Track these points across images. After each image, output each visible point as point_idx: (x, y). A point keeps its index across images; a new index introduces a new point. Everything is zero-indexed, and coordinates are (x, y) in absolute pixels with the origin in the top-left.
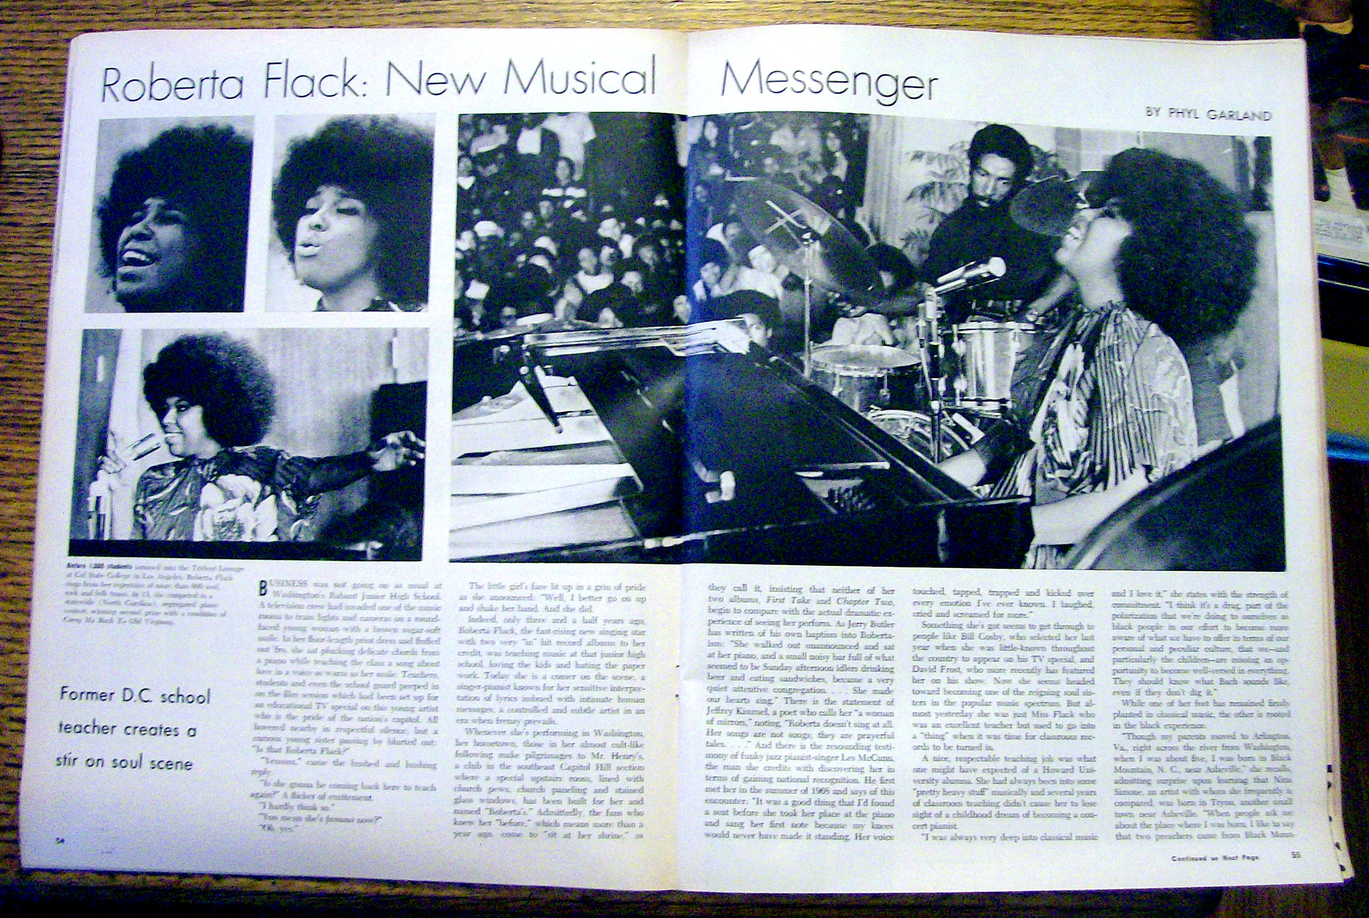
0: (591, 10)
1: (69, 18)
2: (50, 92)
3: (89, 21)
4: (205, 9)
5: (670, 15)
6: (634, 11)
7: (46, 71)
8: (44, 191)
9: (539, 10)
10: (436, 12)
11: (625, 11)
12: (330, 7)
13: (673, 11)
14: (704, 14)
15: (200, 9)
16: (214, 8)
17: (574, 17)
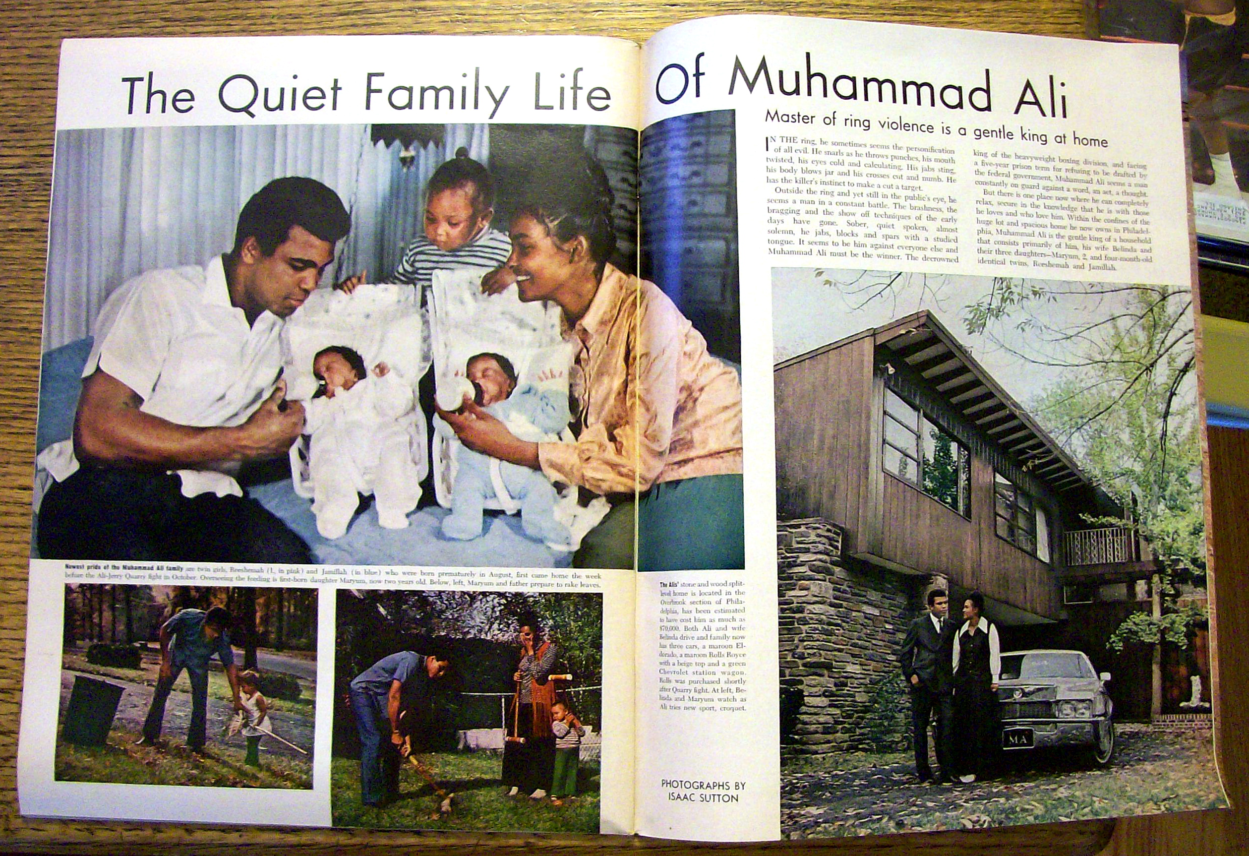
0: (519, 21)
1: (29, 35)
2: (14, 105)
3: (47, 38)
4: (157, 25)
5: (592, 24)
7: (8, 85)
8: (12, 198)
9: (470, 21)
10: (374, 24)
11: (550, 20)
12: (274, 21)
13: (594, 20)
14: (623, 22)
15: (151, 25)
16: (164, 23)
17: (504, 27)
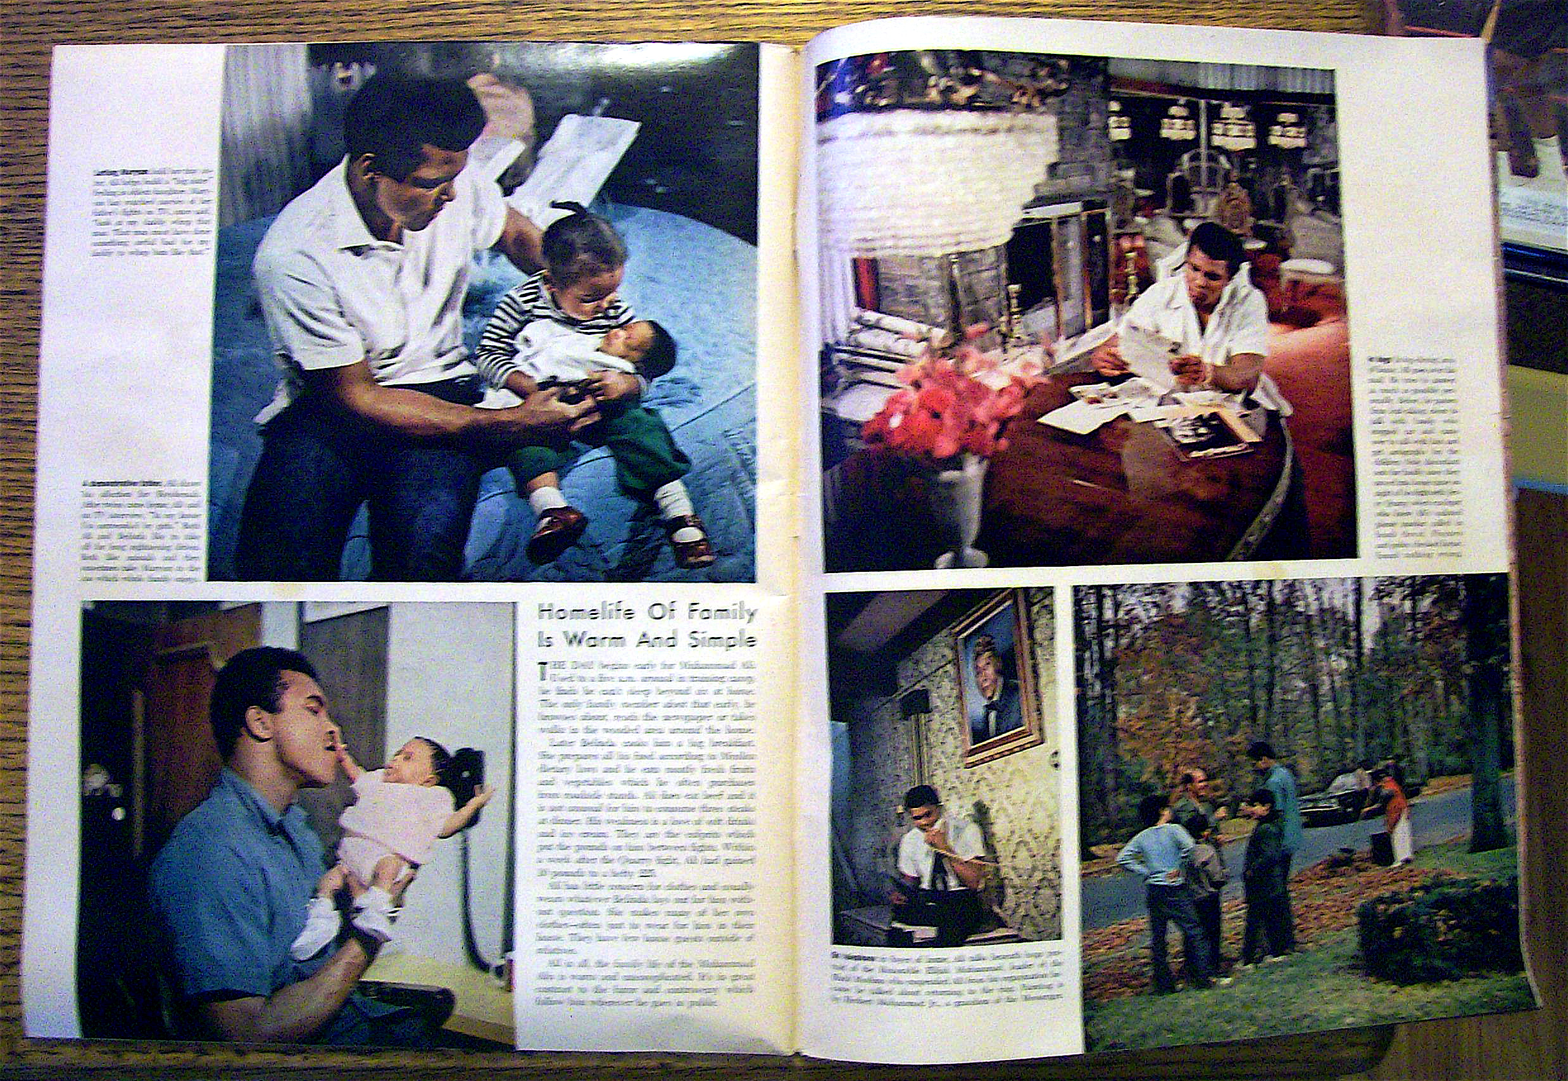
6: (692, 17)
